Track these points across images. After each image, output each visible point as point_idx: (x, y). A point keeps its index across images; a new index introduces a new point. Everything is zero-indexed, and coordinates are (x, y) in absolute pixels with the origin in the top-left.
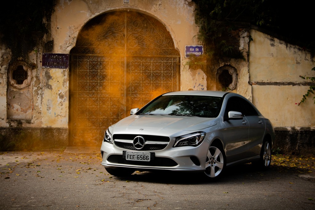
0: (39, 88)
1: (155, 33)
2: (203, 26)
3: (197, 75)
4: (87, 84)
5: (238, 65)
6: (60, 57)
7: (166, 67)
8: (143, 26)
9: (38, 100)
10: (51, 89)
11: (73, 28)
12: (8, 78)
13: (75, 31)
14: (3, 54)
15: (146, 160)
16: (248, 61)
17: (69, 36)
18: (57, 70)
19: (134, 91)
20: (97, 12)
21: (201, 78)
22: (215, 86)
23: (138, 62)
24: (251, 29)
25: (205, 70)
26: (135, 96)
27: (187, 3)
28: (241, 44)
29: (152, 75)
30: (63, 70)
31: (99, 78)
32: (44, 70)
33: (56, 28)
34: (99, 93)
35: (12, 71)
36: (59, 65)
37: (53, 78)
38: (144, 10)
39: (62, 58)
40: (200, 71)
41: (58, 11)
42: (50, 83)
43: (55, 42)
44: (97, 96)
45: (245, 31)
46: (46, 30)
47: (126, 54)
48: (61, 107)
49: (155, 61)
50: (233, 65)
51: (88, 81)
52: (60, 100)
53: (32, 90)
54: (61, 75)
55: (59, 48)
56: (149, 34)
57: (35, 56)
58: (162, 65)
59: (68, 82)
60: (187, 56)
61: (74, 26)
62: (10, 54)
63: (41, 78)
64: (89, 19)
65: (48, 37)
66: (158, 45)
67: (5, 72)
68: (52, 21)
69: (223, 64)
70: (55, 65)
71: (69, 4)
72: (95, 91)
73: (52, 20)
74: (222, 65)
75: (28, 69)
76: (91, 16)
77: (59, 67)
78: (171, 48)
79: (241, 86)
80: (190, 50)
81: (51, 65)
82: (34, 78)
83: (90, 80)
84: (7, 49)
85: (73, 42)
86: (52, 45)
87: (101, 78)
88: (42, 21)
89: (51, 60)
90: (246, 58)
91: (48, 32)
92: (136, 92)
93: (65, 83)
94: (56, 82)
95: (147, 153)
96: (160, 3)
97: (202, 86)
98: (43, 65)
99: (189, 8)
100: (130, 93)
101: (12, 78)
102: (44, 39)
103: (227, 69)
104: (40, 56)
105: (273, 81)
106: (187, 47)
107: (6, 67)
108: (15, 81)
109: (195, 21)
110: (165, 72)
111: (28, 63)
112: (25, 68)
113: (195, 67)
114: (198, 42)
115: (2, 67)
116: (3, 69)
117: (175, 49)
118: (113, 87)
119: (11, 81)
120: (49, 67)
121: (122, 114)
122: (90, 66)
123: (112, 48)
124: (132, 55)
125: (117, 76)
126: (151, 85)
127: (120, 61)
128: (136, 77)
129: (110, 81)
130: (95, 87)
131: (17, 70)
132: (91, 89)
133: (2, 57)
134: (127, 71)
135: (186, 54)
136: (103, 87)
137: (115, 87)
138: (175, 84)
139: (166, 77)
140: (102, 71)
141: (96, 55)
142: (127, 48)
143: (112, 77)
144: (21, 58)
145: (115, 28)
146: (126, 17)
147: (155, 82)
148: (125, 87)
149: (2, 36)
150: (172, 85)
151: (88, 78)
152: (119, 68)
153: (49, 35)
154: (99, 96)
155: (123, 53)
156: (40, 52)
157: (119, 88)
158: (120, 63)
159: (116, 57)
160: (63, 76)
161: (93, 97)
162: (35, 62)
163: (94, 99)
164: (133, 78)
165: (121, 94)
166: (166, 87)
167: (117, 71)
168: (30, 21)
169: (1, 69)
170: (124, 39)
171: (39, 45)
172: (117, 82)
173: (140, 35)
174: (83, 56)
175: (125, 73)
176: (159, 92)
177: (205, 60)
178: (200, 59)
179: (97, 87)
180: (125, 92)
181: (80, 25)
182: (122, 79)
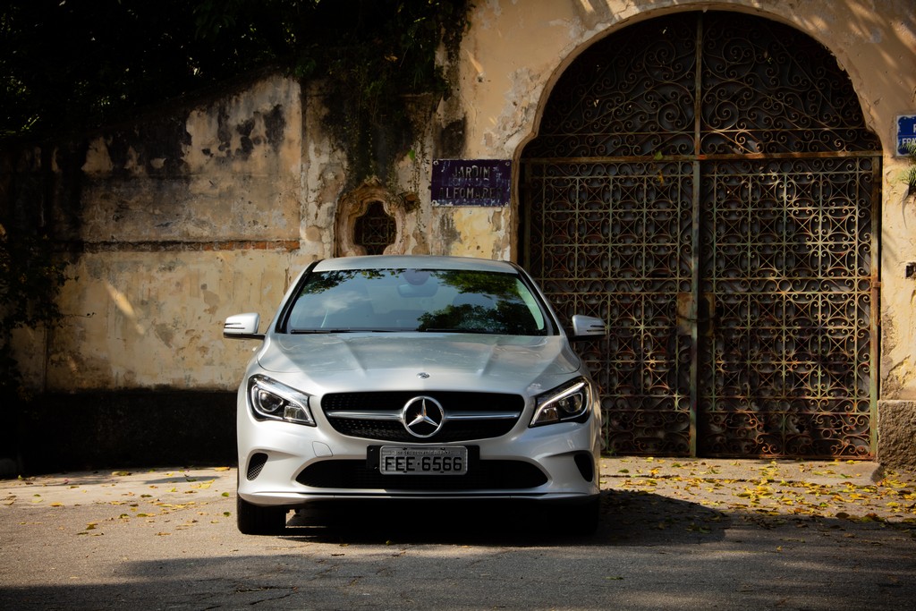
1: (797, 78)
4: (572, 255)
6: (485, 171)
7: (835, 190)
8: (758, 58)
11: (527, 77)
12: (337, 240)
13: (533, 84)
14: (324, 167)
15: (452, 473)
17: (515, 104)
18: (476, 210)
19: (724, 274)
20: (600, 22)
23: (740, 179)
26: (730, 292)
29: (785, 219)
30: (495, 212)
31: (610, 235)
32: (437, 213)
33: (474, 79)
34: (610, 281)
35: (352, 218)
36: (481, 195)
37: (462, 237)
38: (757, 6)
39: (492, 174)
41: (483, 25)
43: (473, 124)
44: (603, 291)
46: (443, 86)
47: (697, 152)
49: (798, 173)
51: (577, 245)
54: (488, 227)
55: (483, 142)
56: (776, 85)
59: (508, 248)
60: (903, 150)
61: (530, 71)
62: (342, 166)
63: (430, 237)
64: (577, 47)
65: (449, 109)
66: (807, 118)
67: (329, 224)
68: (461, 57)
70: (470, 195)
71: (514, 2)
72: (599, 276)
73: (462, 54)
75: (397, 213)
76: (582, 35)
77: (480, 203)
78: (853, 128)
81: (457, 196)
82: (412, 238)
83: (581, 243)
84: (334, 151)
85: (524, 122)
86: (461, 132)
87: (616, 235)
88: (432, 62)
89: (456, 182)
91: (451, 94)
92: (732, 277)
93: (499, 253)
94: (473, 249)
95: (458, 446)
98: (434, 197)
100: (710, 283)
101: (349, 240)
102: (437, 117)
104: (428, 170)
106: (901, 120)
107: (332, 208)
108: (358, 247)
110: (833, 208)
111: (393, 192)
112: (387, 209)
115: (319, 206)
116: (323, 215)
117: (865, 131)
118: (657, 262)
119: (347, 249)
120: (450, 204)
121: (684, 351)
122: (584, 196)
123: (654, 136)
124: (718, 157)
125: (669, 226)
126: (784, 254)
127: (679, 176)
128: (733, 230)
129: (644, 244)
130: (597, 262)
131: (366, 216)
132: (584, 270)
133: (321, 176)
134: (702, 210)
135: (898, 144)
136: (622, 262)
137: (662, 262)
138: (864, 250)
139: (834, 225)
140: (621, 210)
141: (599, 160)
142: (702, 135)
143: (652, 230)
144: (374, 177)
145: (664, 69)
146: (699, 33)
147: (795, 243)
148: (693, 264)
149: (323, 113)
150: (856, 252)
151: (577, 235)
152: (676, 199)
153: (453, 104)
154: (609, 294)
155: (689, 150)
156: (428, 157)
157: (675, 264)
158: (679, 185)
159: (667, 166)
160: (495, 229)
161: (591, 297)
162: (413, 189)
163: (594, 302)
164: (722, 230)
165: (682, 284)
166: (834, 261)
167: (669, 210)
168: (392, 62)
169: (317, 215)
170: (692, 105)
171: (423, 137)
172: (669, 244)
173: (747, 89)
174: (561, 165)
175: (695, 215)
176: (810, 278)
179: (605, 264)
180: (694, 278)
181: (548, 67)
182: (685, 237)
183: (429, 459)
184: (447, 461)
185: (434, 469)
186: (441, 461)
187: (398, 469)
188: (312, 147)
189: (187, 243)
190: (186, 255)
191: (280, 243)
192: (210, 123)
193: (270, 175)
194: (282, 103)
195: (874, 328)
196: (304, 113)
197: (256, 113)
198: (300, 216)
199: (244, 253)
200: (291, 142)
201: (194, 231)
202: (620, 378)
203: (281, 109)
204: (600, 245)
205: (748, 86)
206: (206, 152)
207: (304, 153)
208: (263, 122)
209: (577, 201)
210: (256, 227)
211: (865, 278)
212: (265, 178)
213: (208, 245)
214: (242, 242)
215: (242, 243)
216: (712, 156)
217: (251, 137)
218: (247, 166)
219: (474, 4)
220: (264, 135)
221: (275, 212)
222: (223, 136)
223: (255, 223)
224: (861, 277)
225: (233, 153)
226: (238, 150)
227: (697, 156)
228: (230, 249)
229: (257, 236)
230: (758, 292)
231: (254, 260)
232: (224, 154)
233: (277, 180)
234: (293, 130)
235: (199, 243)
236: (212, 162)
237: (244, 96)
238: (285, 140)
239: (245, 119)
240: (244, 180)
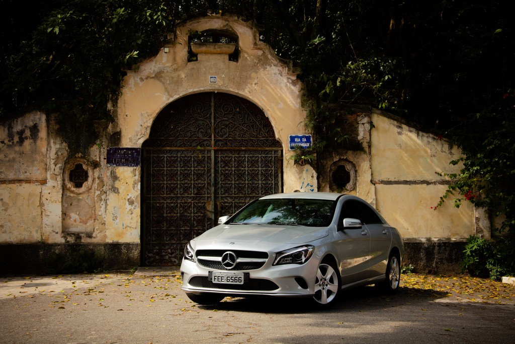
0: (103, 192)
1: (250, 119)
2: (311, 110)
3: (304, 172)
4: (164, 186)
5: (358, 158)
6: (130, 152)
7: (265, 162)
8: (235, 111)
9: (101, 207)
10: (118, 193)
11: (146, 115)
12: (63, 180)
13: (149, 118)
14: (57, 149)
15: (238, 283)
16: (370, 153)
17: (141, 126)
18: (126, 168)
19: (224, 194)
20: (176, 94)
21: (310, 177)
22: (328, 186)
23: (229, 157)
24: (372, 113)
25: (315, 166)
26: (226, 201)
27: (291, 81)
28: (359, 132)
29: (247, 173)
30: (134, 169)
31: (179, 178)
32: (109, 169)
33: (124, 115)
34: (179, 197)
35: (69, 171)
36: (128, 162)
37: (120, 179)
38: (236, 91)
39: (132, 154)
40: (308, 167)
41: (127, 94)
42: (116, 186)
43: (124, 133)
44: (176, 200)
45: (365, 116)
46: (111, 118)
47: (213, 146)
48: (130, 216)
49: (251, 155)
50: (351, 159)
51: (165, 182)
52: (129, 207)
53: (94, 195)
54: (131, 175)
55: (128, 140)
56: (242, 122)
57: (98, 151)
58: (260, 159)
59: (140, 183)
60: (292, 148)
61: (147, 113)
62: (66, 149)
63: (105, 179)
65: (114, 127)
66: (254, 134)
67: (60, 173)
69: (338, 157)
70: (123, 162)
71: (140, 85)
72: (175, 195)
73: (119, 105)
74: (336, 159)
75: (89, 169)
76: (168, 99)
77: (127, 165)
78: (271, 139)
79: (361, 186)
80: (296, 140)
81: (118, 162)
82: (97, 179)
83: (167, 181)
84: (62, 143)
85: (145, 133)
86: (119, 137)
87: (181, 178)
88: (107, 107)
89: (117, 156)
90: (367, 149)
91: (114, 121)
92: (227, 195)
93: (136, 186)
94: (125, 184)
95: (240, 273)
96: (256, 81)
97: (312, 186)
98: (108, 162)
99: (293, 87)
100: (218, 197)
101: (68, 180)
102: (109, 130)
103: (342, 164)
104: (104, 152)
105: (402, 179)
106: (291, 137)
107: (61, 166)
108: (72, 183)
109: (301, 103)
110: (264, 169)
112: (85, 167)
113: (302, 162)
114: (305, 130)
115: (56, 166)
116: (57, 170)
117: (275, 140)
118: (198, 189)
119: (67, 183)
120: (115, 166)
121: (209, 224)
122: (167, 163)
123: (196, 140)
124: (221, 148)
125: (202, 175)
126: (247, 186)
128: (227, 176)
129: (193, 182)
130: (174, 189)
131: (75, 170)
132: (169, 192)
133: (56, 153)
134: (215, 169)
135: (289, 146)
136: (184, 189)
137: (199, 189)
138: (276, 185)
139: (265, 175)
140: (183, 169)
141: (174, 148)
142: (214, 140)
143: (195, 176)
144: (80, 154)
145: (199, 114)
146: (213, 100)
147: (251, 182)
148: (213, 189)
149: (57, 127)
150: (273, 186)
151: (165, 178)
152: (205, 164)
153: (116, 125)
154: (179, 201)
155: (210, 145)
156: (105, 146)
157: (205, 190)
158: (206, 159)
159: (201, 151)
160: (134, 176)
161: (172, 203)
162: (98, 159)
163: (172, 205)
164: (223, 177)
165: (208, 197)
166: (265, 189)
167: (202, 169)
168: (91, 108)
169: (54, 169)
170: (210, 128)
171: (101, 138)
172: (202, 182)
173: (231, 123)
174: (158, 150)
175: (213, 171)
176: (257, 195)
177: (314, 153)
178: (309, 151)
179: (177, 190)
180: (213, 195)
181: (155, 111)
182: (208, 179)
183: (229, 277)
184: (236, 278)
185: (231, 282)
186: (234, 278)
187: (218, 281)
188: (52, 141)
191: (37, 181)
192: (4, 130)
193: (32, 152)
194: (37, 122)
196: (48, 127)
197: (26, 126)
198: (47, 170)
199: (20, 185)
202: (184, 235)
203: (37, 125)
204: (175, 182)
205: (232, 121)
206: (3, 142)
207: (49, 143)
208: (29, 130)
209: (165, 165)
210: (26, 174)
212: (30, 154)
213: (4, 182)
214: (19, 180)
216: (219, 148)
217: (23, 136)
218: (21, 148)
219: (123, 85)
220: (29, 136)
221: (35, 168)
222: (11, 136)
223: (26, 172)
225: (15, 143)
226: (17, 142)
227: (213, 148)
228: (13, 183)
229: (26, 178)
230: (237, 200)
231: (25, 189)
232: (11, 143)
233: (36, 155)
234: (43, 133)
236: (5, 146)
237: (20, 119)
238: (39, 138)
239: (20, 129)
240: (20, 154)
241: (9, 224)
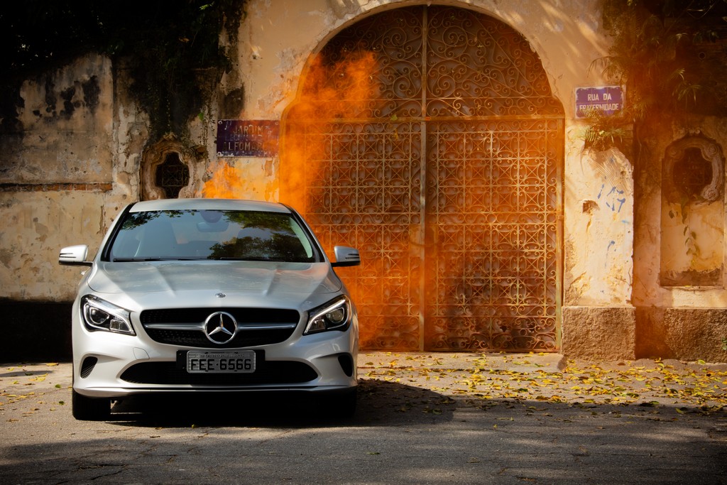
1: (499, 58)
2: (623, 35)
3: (606, 164)
4: (327, 194)
6: (259, 129)
7: (529, 145)
8: (470, 42)
11: (291, 55)
12: (142, 183)
13: (296, 61)
14: (131, 125)
15: (243, 371)
17: (282, 76)
18: (252, 160)
19: (445, 210)
20: (348, 13)
21: (619, 173)
22: (660, 192)
23: (457, 136)
25: (630, 150)
26: (450, 223)
29: (491, 167)
30: (267, 161)
31: (357, 179)
32: (222, 162)
33: (249, 56)
34: (357, 215)
35: (154, 165)
36: (257, 148)
37: (241, 180)
38: (469, 1)
39: (265, 131)
40: (614, 153)
41: (256, 14)
42: (234, 194)
43: (249, 92)
44: (352, 223)
46: (225, 62)
47: (424, 115)
49: (501, 131)
50: (712, 133)
51: (331, 187)
54: (262, 173)
55: (257, 106)
56: (484, 63)
58: (518, 140)
59: (279, 190)
60: (580, 114)
61: (293, 51)
62: (146, 125)
64: (330, 32)
65: (230, 80)
66: (506, 89)
67: (136, 170)
68: (240, 40)
69: (682, 132)
70: (247, 149)
72: (349, 211)
73: (240, 37)
74: (679, 135)
75: (190, 162)
76: (334, 23)
77: (255, 154)
78: (542, 96)
80: (589, 98)
81: (237, 149)
82: (201, 181)
83: (335, 185)
84: (139, 112)
85: (290, 90)
86: (240, 99)
87: (362, 179)
88: (218, 41)
89: (236, 137)
91: (231, 69)
92: (451, 212)
93: (271, 193)
94: (250, 190)
95: (248, 352)
98: (219, 149)
100: (434, 216)
101: (152, 183)
102: (221, 86)
103: (695, 146)
104: (213, 128)
106: (579, 91)
107: (138, 158)
108: (159, 189)
109: (602, 20)
110: (527, 158)
111: (186, 146)
112: (182, 159)
113: (600, 143)
114: (610, 76)
115: (128, 156)
116: (131, 163)
117: (551, 99)
118: (393, 200)
119: (150, 190)
120: (232, 155)
121: (415, 270)
122: (336, 149)
123: (391, 102)
124: (440, 118)
125: (402, 173)
126: (491, 194)
127: (410, 133)
128: (452, 175)
129: (383, 186)
130: (347, 200)
131: (164, 164)
132: (337, 207)
133: (129, 133)
134: (428, 160)
135: (576, 110)
136: (367, 200)
137: (396, 201)
138: (552, 191)
139: (529, 172)
140: (365, 160)
141: (349, 121)
142: (427, 101)
143: (389, 175)
144: (171, 133)
145: (398, 50)
146: (425, 21)
147: (499, 186)
148: (423, 200)
149: (130, 83)
150: (545, 192)
151: (330, 180)
152: (408, 151)
153: (234, 76)
155: (418, 113)
156: (214, 118)
157: (407, 202)
158: (410, 140)
159: (400, 125)
160: (267, 174)
161: (343, 227)
162: (202, 143)
163: (345, 231)
164: (443, 175)
165: (413, 217)
166: (528, 199)
167: (403, 160)
168: (185, 43)
169: (126, 163)
170: (420, 78)
171: (210, 102)
172: (402, 186)
173: (462, 66)
175: (423, 164)
176: (511, 212)
177: (627, 124)
178: (617, 120)
179: (353, 202)
180: (422, 213)
181: (307, 47)
182: (415, 180)
183: (225, 360)
184: (239, 362)
185: (230, 369)
186: (235, 362)
187: (201, 369)
188: (121, 109)
189: (22, 185)
190: (20, 195)
191: (96, 185)
192: (39, 90)
193: (88, 131)
194: (97, 74)
195: (559, 251)
196: (115, 82)
197: (77, 82)
198: (112, 164)
199: (67, 193)
200: (104, 105)
201: (27, 176)
203: (96, 79)
204: (349, 187)
205: (462, 63)
206: (36, 113)
207: (115, 114)
208: (82, 89)
209: (332, 153)
210: (77, 173)
211: (552, 212)
212: (84, 134)
213: (38, 186)
215: (66, 185)
216: (435, 118)
217: (72, 101)
218: (69, 125)
220: (83, 100)
221: (92, 161)
222: (50, 101)
223: (76, 169)
224: (549, 212)
225: (58, 114)
226: (62, 111)
227: (424, 118)
228: (56, 190)
229: (78, 179)
230: (471, 223)
231: (74, 200)
232: (51, 115)
233: (94, 136)
234: (106, 96)
235: (31, 186)
236: (41, 121)
237: (66, 69)
238: (100, 104)
239: (67, 87)
240: (67, 135)
241: (48, 265)
